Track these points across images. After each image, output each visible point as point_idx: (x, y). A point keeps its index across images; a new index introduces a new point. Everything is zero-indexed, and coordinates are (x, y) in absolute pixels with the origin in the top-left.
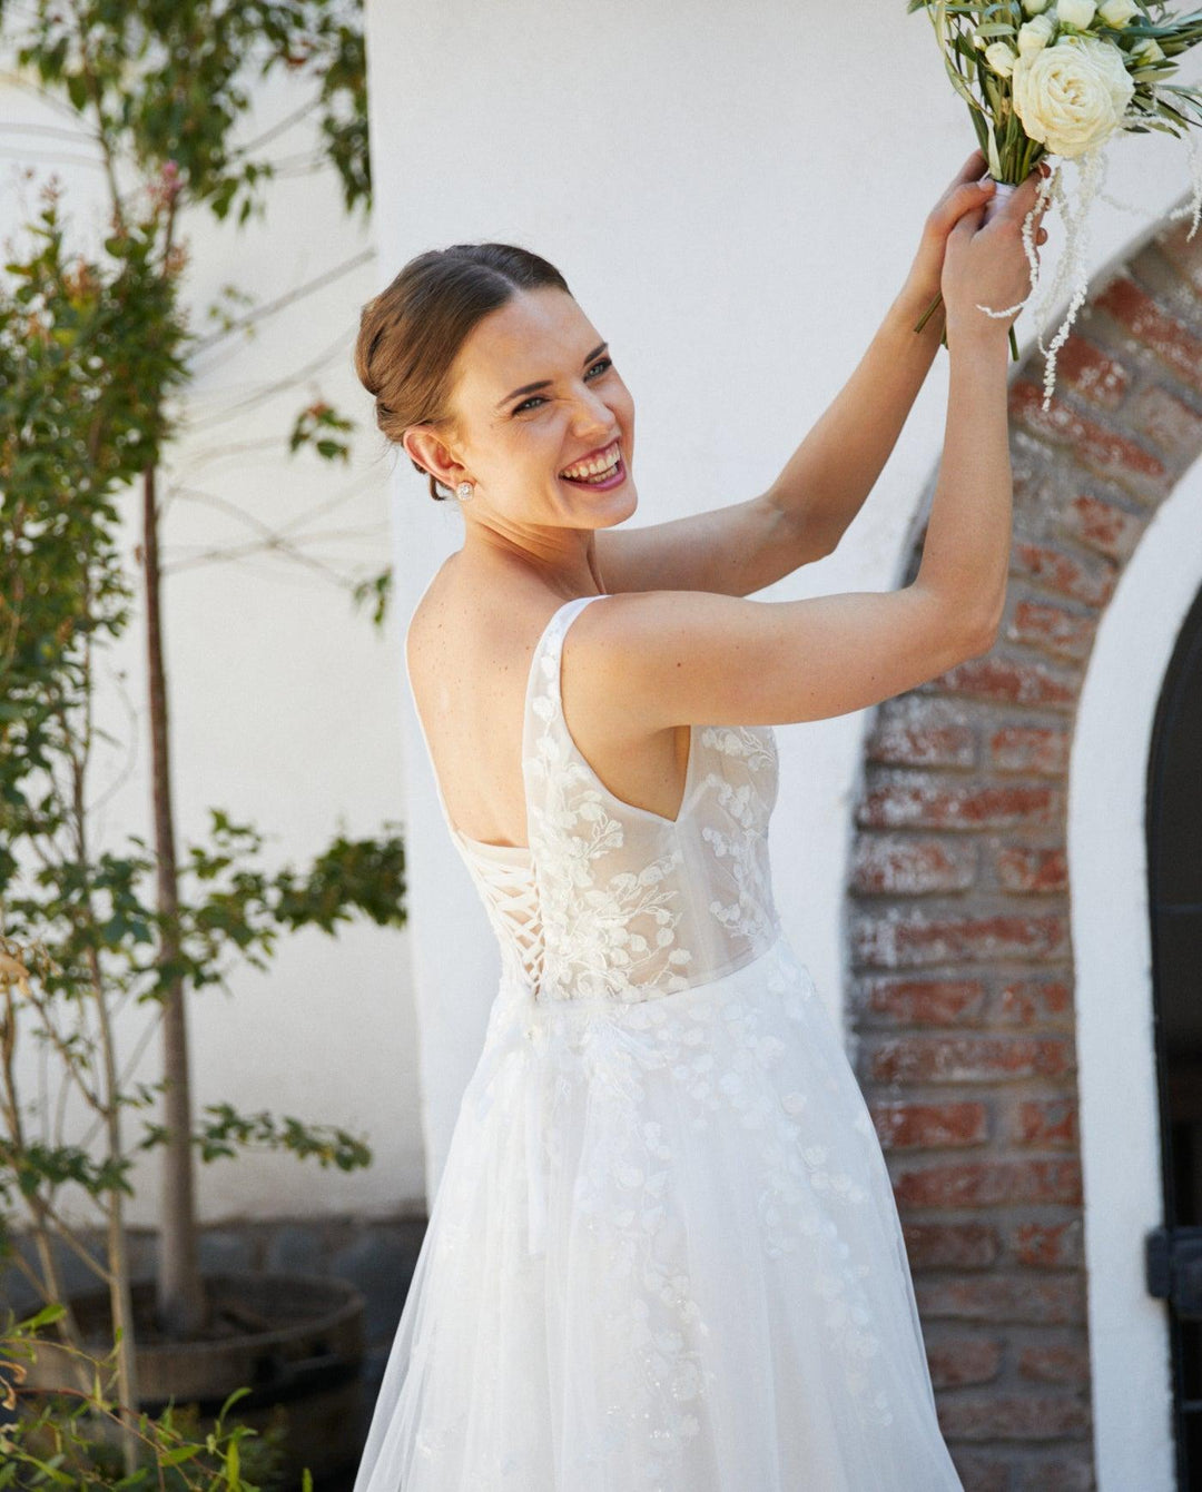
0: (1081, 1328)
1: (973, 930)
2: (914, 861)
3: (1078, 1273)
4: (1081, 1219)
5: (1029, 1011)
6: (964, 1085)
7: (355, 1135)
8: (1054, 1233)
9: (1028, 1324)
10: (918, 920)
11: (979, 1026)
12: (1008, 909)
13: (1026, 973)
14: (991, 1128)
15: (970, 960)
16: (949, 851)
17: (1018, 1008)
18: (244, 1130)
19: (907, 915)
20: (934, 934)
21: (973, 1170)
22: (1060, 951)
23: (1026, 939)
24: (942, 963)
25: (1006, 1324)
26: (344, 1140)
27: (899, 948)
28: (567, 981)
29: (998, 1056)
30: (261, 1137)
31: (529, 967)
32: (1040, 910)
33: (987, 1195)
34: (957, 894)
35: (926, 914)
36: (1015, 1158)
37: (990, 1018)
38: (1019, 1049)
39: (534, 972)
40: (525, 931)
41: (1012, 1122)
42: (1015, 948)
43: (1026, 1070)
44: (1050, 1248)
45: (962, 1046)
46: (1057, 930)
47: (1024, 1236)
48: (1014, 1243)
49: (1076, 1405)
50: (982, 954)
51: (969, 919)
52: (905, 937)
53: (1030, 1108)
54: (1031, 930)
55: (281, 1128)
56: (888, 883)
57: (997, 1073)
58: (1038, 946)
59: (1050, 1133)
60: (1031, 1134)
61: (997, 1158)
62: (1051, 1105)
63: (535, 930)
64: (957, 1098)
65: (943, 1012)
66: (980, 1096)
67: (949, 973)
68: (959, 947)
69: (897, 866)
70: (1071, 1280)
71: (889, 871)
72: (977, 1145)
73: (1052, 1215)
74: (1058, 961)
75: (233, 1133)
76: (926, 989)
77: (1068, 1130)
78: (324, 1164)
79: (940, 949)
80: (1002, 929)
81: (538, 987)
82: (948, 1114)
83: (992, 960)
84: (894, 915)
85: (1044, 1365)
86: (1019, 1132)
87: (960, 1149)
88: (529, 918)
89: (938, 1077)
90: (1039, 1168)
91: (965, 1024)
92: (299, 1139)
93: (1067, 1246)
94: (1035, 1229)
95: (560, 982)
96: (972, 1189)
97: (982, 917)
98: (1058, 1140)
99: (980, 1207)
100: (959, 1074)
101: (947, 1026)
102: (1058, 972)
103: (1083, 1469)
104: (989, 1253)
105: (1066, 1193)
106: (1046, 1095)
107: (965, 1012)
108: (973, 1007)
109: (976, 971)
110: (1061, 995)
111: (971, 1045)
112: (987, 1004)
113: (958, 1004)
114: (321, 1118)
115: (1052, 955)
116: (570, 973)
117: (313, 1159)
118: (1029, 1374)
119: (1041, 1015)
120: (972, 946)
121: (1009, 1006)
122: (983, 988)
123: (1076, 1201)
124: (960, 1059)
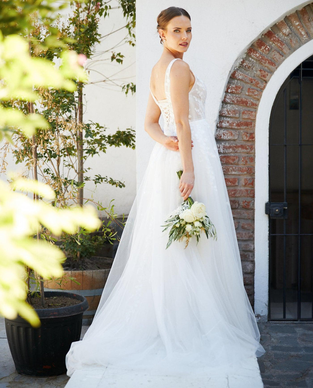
0: (253, 220)
1: (237, 147)
2: (227, 134)
3: (253, 210)
4: (254, 200)
5: (247, 162)
6: (234, 175)
8: (249, 202)
9: (244, 219)
10: (227, 145)
11: (238, 164)
12: (244, 143)
13: (247, 155)
14: (238, 183)
15: (236, 152)
16: (233, 131)
17: (245, 161)
18: (102, 179)
19: (225, 144)
20: (230, 147)
21: (235, 190)
22: (253, 151)
23: (247, 149)
24: (231, 153)
25: (239, 219)
26: (121, 183)
27: (223, 150)
28: (173, 122)
29: (240, 170)
30: (105, 181)
32: (249, 144)
33: (237, 195)
34: (234, 140)
35: (229, 144)
36: (243, 188)
37: (239, 163)
38: (244, 169)
39: (168, 122)
41: (242, 182)
42: (245, 150)
43: (246, 173)
44: (248, 205)
45: (234, 168)
46: (252, 148)
47: (244, 202)
48: (241, 204)
49: (251, 234)
50: (239, 151)
51: (236, 145)
52: (224, 147)
53: (246, 179)
54: (247, 147)
55: (109, 180)
56: (222, 138)
57: (240, 173)
58: (248, 150)
59: (249, 184)
60: (246, 184)
61: (239, 188)
62: (250, 179)
64: (233, 177)
65: (231, 161)
66: (237, 177)
67: (232, 154)
68: (234, 150)
69: (224, 134)
70: (252, 211)
71: (222, 135)
72: (236, 186)
73: (249, 199)
74: (252, 153)
75: (100, 180)
76: (228, 157)
77: (253, 184)
78: (117, 186)
79: (231, 150)
80: (242, 147)
81: (168, 124)
82: (231, 180)
83: (240, 152)
84: (223, 144)
85: (246, 226)
86: (244, 184)
87: (233, 186)
89: (229, 173)
90: (247, 190)
91: (235, 164)
92: (112, 182)
93: (251, 205)
94: (246, 201)
96: (234, 194)
97: (239, 145)
98: (251, 186)
99: (236, 197)
100: (233, 173)
101: (232, 164)
102: (252, 155)
103: (252, 246)
104: (237, 206)
105: (252, 195)
106: (249, 177)
107: (235, 161)
108: (237, 160)
109: (237, 154)
110: (253, 159)
111: (236, 168)
112: (239, 160)
113: (234, 160)
114: (116, 179)
115: (251, 152)
117: (115, 186)
118: (243, 228)
119: (249, 163)
120: (236, 150)
121: (243, 161)
122: (238, 157)
123: (253, 197)
124: (234, 170)
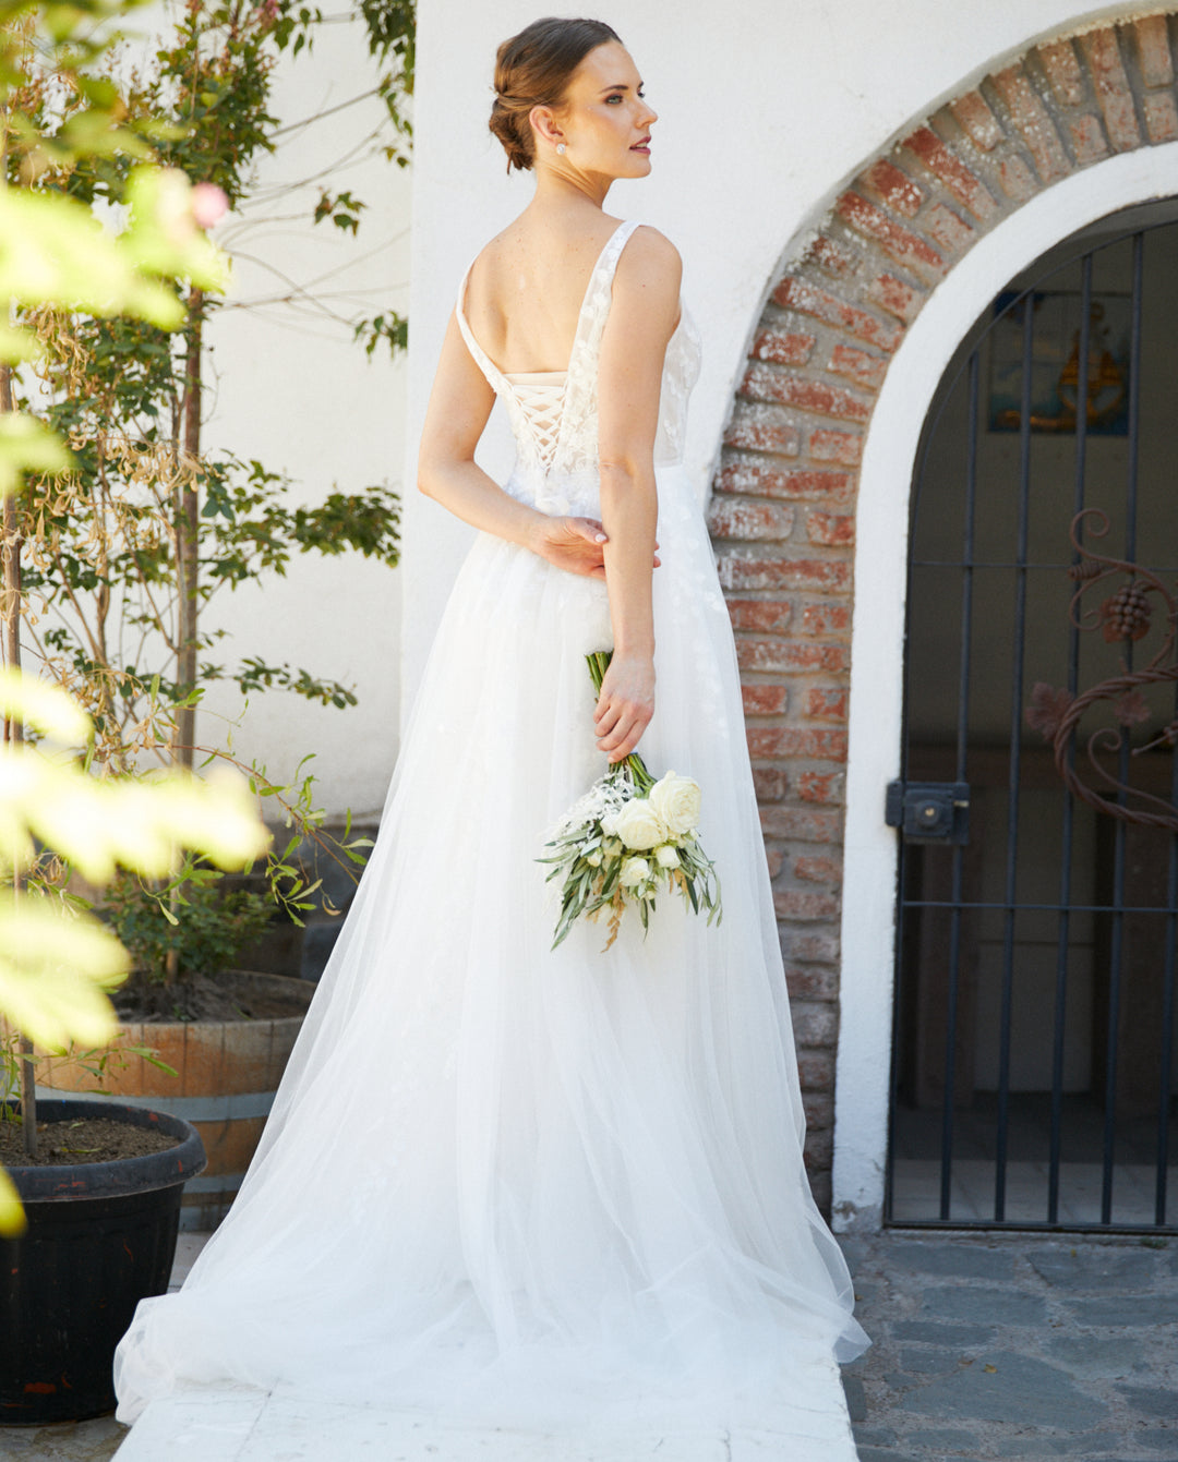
0: (839, 846)
1: (786, 567)
2: (751, 517)
3: (840, 807)
4: (845, 771)
5: (821, 625)
6: (773, 673)
7: (347, 686)
8: (825, 779)
9: (804, 841)
10: (750, 558)
11: (786, 634)
12: (813, 555)
13: (822, 599)
14: (788, 705)
15: (783, 588)
16: (774, 511)
17: (813, 623)
18: (268, 673)
19: (743, 554)
20: (760, 568)
21: (774, 732)
22: (845, 586)
23: (822, 576)
24: (764, 589)
25: (787, 840)
26: (339, 689)
27: (735, 576)
28: (569, 463)
29: (797, 656)
30: (282, 682)
31: (544, 458)
32: (834, 557)
33: (782, 751)
34: (778, 542)
35: (755, 554)
36: (803, 726)
37: (794, 629)
38: (812, 651)
39: (548, 461)
40: (545, 434)
41: (803, 702)
42: (816, 582)
43: (816, 666)
44: (822, 790)
45: (773, 647)
46: (844, 572)
47: (805, 779)
48: (797, 784)
49: (831, 898)
50: (792, 585)
51: (785, 561)
52: (740, 568)
53: (816, 692)
54: (826, 570)
55: (296, 677)
56: (731, 531)
57: (796, 667)
58: (829, 582)
59: (828, 711)
60: (815, 710)
61: (788, 725)
62: (830, 691)
63: (553, 434)
64: (767, 682)
65: (763, 622)
66: (783, 682)
67: (768, 595)
68: (777, 580)
69: (738, 519)
70: (835, 812)
71: (733, 522)
72: (778, 715)
73: (825, 767)
74: (844, 593)
75: (262, 677)
76: (752, 605)
77: (841, 709)
78: (324, 703)
79: (763, 579)
80: (806, 568)
81: (549, 470)
82: (760, 693)
83: (798, 589)
84: (734, 554)
85: (811, 870)
86: (808, 709)
87: (766, 717)
88: (550, 425)
89: (754, 667)
90: (819, 734)
91: (775, 632)
92: (309, 688)
93: (834, 789)
94: (813, 775)
95: (564, 465)
96: (772, 746)
97: (794, 559)
98: (833, 716)
99: (777, 757)
100: (770, 666)
101: (765, 632)
102: (843, 600)
103: (833, 943)
104: (781, 790)
105: (836, 753)
106: (830, 685)
107: (777, 623)
108: (784, 618)
109: (786, 596)
110: (843, 617)
111: (779, 646)
112: (792, 619)
113: (773, 617)
114: (322, 675)
115: (838, 589)
116: (572, 459)
117: (317, 700)
118: (801, 876)
119: (829, 629)
120: (785, 579)
121: (807, 621)
122: (790, 607)
123: (843, 759)
124: (771, 656)
